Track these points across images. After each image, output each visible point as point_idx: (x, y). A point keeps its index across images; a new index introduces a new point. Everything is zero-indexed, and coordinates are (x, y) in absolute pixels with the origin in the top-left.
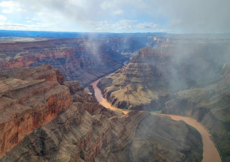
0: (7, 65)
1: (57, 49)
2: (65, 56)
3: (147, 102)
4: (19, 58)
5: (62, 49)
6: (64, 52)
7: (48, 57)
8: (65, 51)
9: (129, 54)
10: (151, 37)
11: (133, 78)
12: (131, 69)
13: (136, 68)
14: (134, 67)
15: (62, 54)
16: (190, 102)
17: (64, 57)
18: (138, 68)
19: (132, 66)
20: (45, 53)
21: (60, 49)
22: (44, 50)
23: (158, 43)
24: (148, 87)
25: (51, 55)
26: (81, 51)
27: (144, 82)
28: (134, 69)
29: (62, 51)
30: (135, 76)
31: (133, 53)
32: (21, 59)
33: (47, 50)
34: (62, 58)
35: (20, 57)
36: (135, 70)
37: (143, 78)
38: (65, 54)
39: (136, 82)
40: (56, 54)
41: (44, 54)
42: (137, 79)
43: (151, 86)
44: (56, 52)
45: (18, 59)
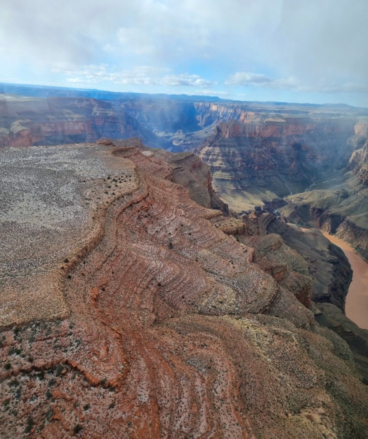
1: (66, 118)
2: (83, 131)
3: (249, 209)
4: (23, 131)
5: (78, 118)
6: (80, 124)
7: (55, 132)
8: (82, 122)
9: (167, 135)
10: (201, 104)
11: (216, 172)
12: (210, 157)
13: (218, 156)
14: (215, 155)
15: (76, 128)
16: (314, 209)
17: (81, 133)
18: (222, 156)
19: (210, 152)
20: (51, 123)
21: (73, 118)
22: (49, 119)
23: (221, 116)
24: (242, 187)
25: (60, 129)
26: (97, 124)
27: (235, 179)
28: (215, 157)
29: (76, 122)
30: (218, 170)
31: (176, 134)
33: (53, 119)
34: (77, 135)
35: (24, 128)
36: (217, 159)
37: (232, 172)
38: (82, 127)
39: (222, 180)
40: (66, 128)
41: (49, 126)
42: (224, 174)
43: (246, 186)
44: (66, 124)
45: (22, 133)
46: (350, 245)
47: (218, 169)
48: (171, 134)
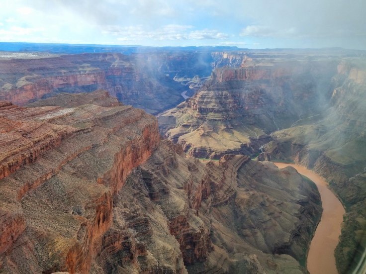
0: (8, 97)
1: (80, 72)
2: (95, 82)
3: (235, 147)
5: (90, 71)
6: (92, 76)
7: (67, 84)
8: (94, 74)
11: (210, 114)
12: (205, 100)
13: (212, 98)
14: (209, 98)
15: (89, 79)
16: (295, 144)
17: (93, 83)
18: (215, 99)
19: (206, 96)
20: (62, 77)
21: (86, 71)
22: (61, 73)
24: (232, 125)
25: (72, 81)
26: (115, 74)
27: (226, 119)
28: (209, 100)
29: (88, 74)
30: (211, 112)
32: (29, 87)
33: (65, 73)
34: (89, 86)
36: (211, 102)
37: (224, 113)
38: (94, 79)
39: (215, 120)
40: (79, 80)
41: (62, 79)
42: (216, 114)
43: (236, 125)
44: (78, 76)
45: (25, 87)
46: (325, 179)
47: (212, 110)
48: (189, 79)
